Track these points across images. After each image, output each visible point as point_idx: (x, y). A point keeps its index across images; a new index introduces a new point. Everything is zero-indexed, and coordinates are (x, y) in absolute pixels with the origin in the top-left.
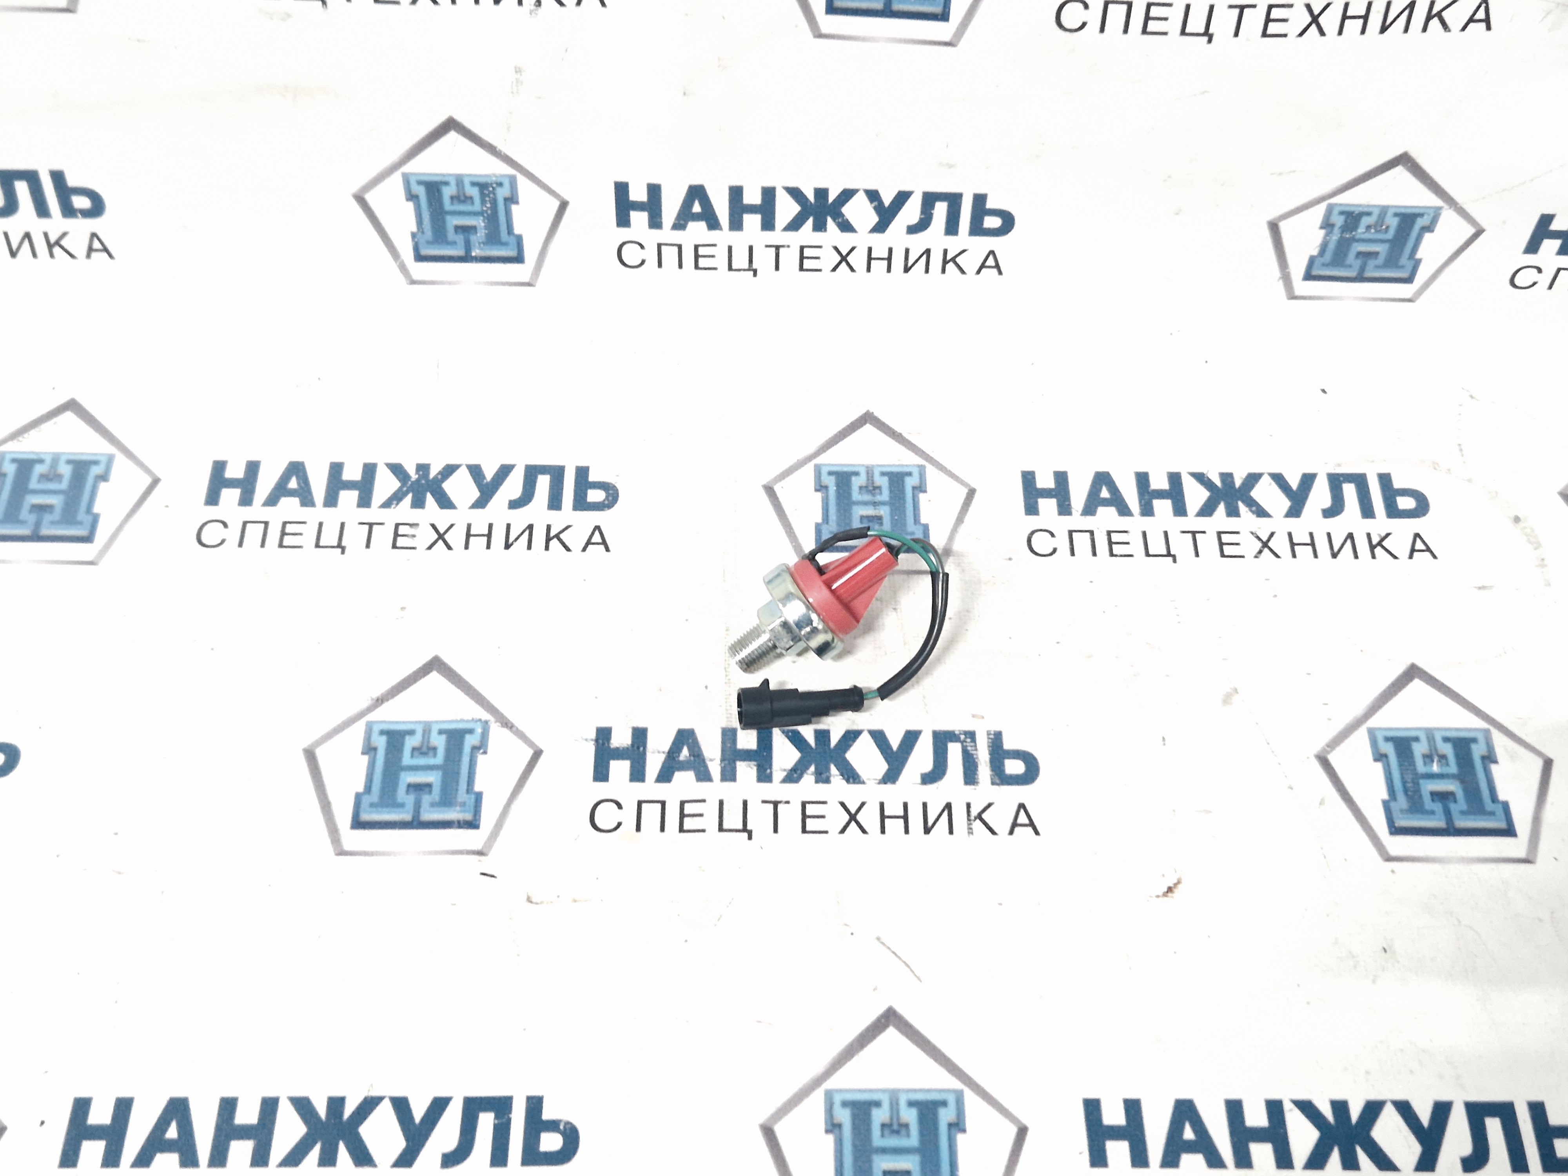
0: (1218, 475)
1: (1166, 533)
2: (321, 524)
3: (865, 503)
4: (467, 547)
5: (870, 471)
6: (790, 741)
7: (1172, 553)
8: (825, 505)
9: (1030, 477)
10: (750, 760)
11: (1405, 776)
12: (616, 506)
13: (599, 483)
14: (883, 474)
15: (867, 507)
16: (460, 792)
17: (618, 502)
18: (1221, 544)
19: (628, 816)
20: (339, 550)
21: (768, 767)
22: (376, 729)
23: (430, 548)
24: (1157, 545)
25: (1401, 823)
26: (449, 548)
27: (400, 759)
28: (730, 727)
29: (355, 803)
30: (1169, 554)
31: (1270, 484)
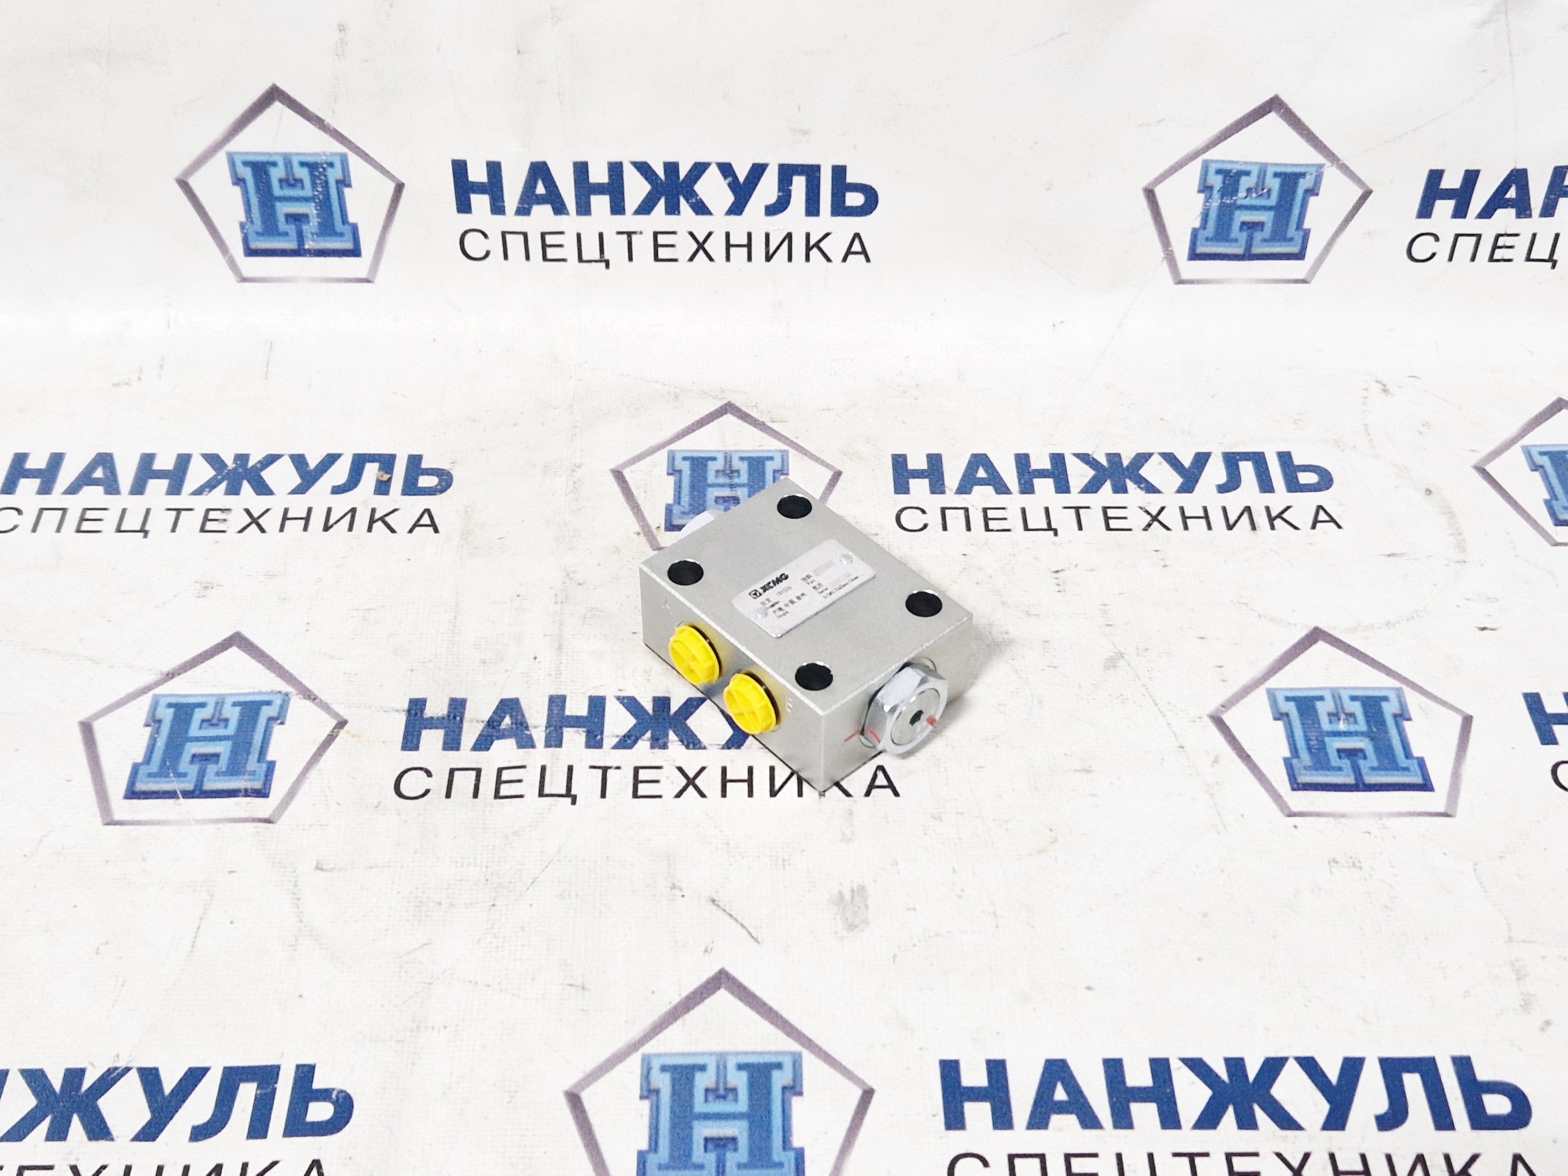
0: (1104, 456)
1: (1047, 510)
2: (124, 511)
3: (722, 486)
4: (282, 529)
5: (728, 458)
6: (626, 708)
7: (1053, 526)
8: (677, 487)
9: (901, 460)
10: (579, 727)
11: (1309, 734)
12: (449, 491)
13: (432, 469)
14: (742, 459)
15: (723, 489)
16: (250, 762)
17: (452, 488)
18: (1107, 519)
19: (439, 783)
20: (142, 534)
21: (598, 733)
22: (163, 702)
23: (241, 531)
24: (1037, 520)
25: (1305, 778)
26: (263, 531)
27: (186, 731)
28: (559, 694)
29: (132, 773)
30: (1050, 528)
31: (1160, 463)
